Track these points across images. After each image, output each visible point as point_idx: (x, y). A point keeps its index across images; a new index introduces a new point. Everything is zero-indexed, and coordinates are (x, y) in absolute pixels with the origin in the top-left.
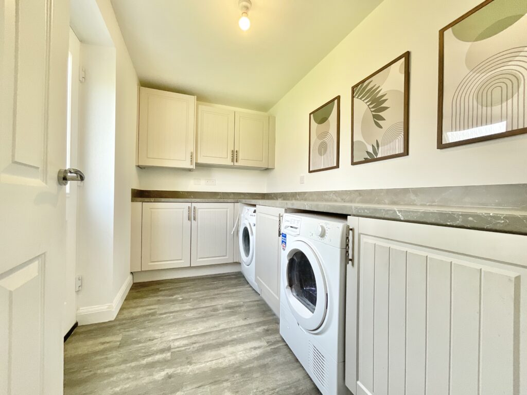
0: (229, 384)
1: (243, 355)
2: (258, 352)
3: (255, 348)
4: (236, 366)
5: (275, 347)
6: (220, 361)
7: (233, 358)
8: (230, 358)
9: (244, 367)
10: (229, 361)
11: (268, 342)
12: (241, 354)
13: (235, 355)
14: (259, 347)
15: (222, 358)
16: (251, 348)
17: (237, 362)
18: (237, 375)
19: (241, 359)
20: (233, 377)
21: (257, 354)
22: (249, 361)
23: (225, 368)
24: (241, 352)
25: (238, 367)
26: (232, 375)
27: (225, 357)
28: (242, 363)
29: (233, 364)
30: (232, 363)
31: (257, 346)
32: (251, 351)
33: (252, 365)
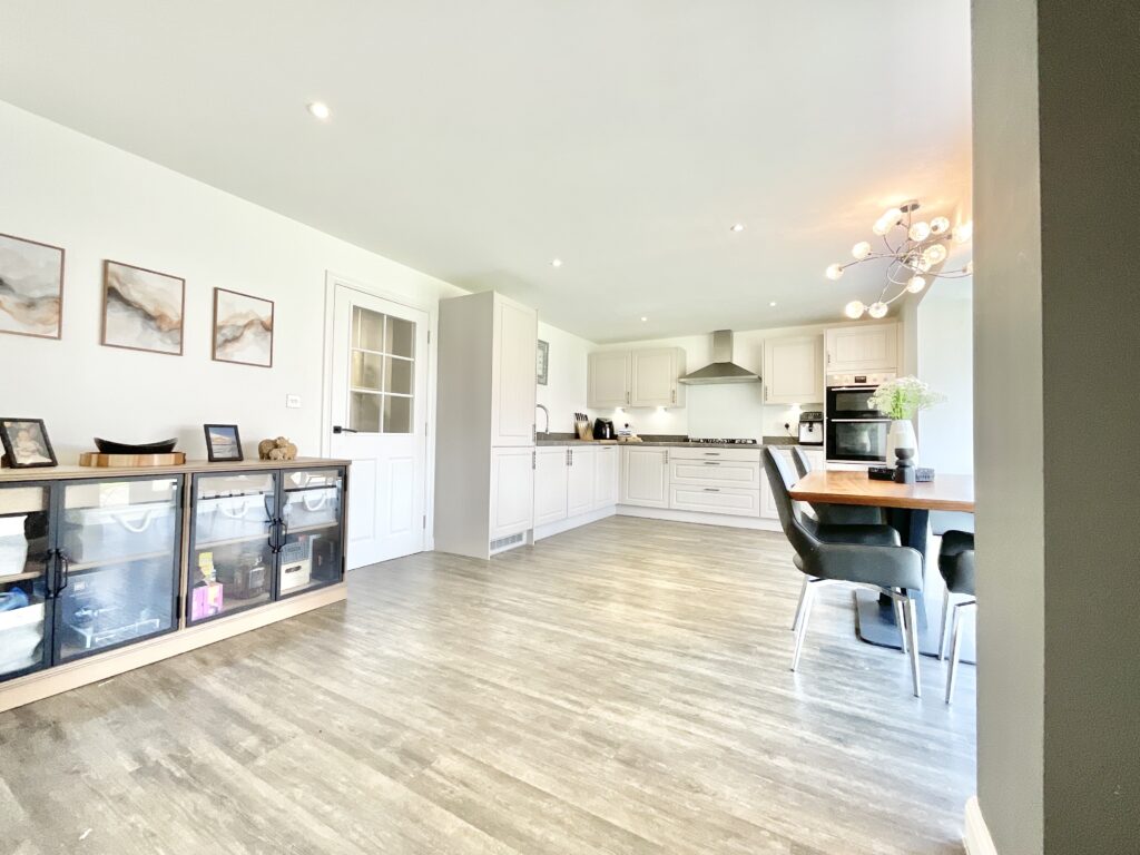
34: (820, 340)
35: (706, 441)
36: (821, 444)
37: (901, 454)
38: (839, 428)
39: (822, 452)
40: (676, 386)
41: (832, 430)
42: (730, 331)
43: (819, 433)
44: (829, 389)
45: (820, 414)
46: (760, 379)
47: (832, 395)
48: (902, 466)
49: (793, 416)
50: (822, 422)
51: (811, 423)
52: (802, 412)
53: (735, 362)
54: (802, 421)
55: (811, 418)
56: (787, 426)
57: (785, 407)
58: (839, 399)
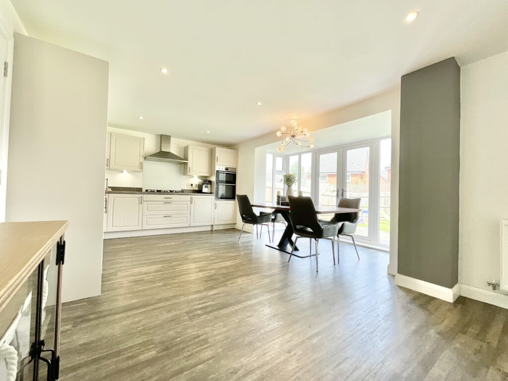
35: (158, 191)
36: (212, 193)
39: (213, 196)
40: (142, 160)
42: (170, 136)
43: (209, 189)
44: (217, 171)
45: (211, 181)
46: (187, 163)
47: (218, 174)
49: (195, 181)
53: (172, 152)
54: (204, 184)
56: (192, 185)
57: (191, 176)
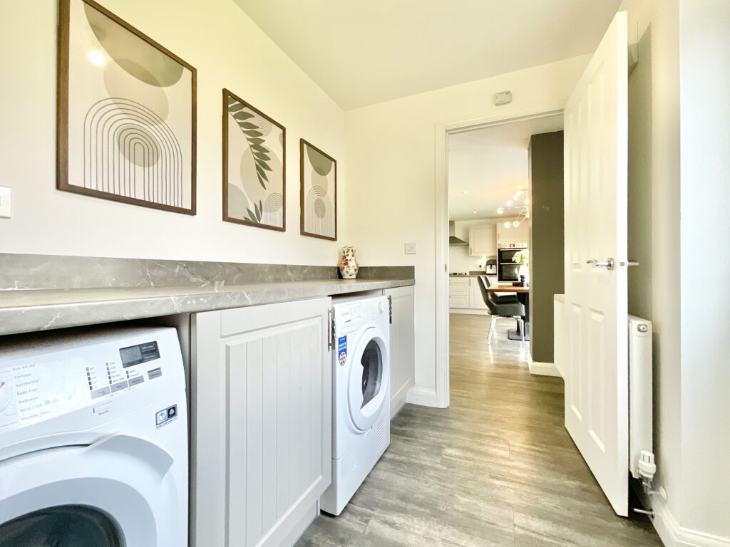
0: (456, 506)
1: (416, 526)
2: (394, 518)
3: (392, 525)
4: (436, 519)
5: (364, 509)
6: (454, 538)
7: (432, 532)
8: (437, 533)
9: (428, 511)
10: (440, 531)
11: (367, 521)
12: (418, 530)
13: (428, 533)
14: (386, 522)
15: (449, 542)
16: (397, 529)
17: (432, 523)
18: (441, 509)
19: (423, 523)
20: (446, 509)
21: (398, 516)
22: (416, 514)
23: (452, 525)
24: (416, 532)
25: (434, 516)
26: (447, 512)
27: (443, 540)
28: (427, 517)
29: (438, 523)
30: (440, 526)
31: (387, 526)
32: (400, 525)
33: (416, 508)
34: (495, 228)
36: (496, 274)
37: (522, 277)
38: (503, 268)
39: (496, 278)
41: (500, 267)
42: (453, 221)
43: (494, 270)
44: (499, 250)
45: (496, 260)
46: (468, 245)
47: (500, 252)
48: (522, 281)
49: (483, 261)
50: (496, 264)
51: (491, 265)
52: (487, 260)
53: (456, 236)
54: (487, 264)
55: (491, 263)
56: (480, 266)
57: (479, 257)
58: (504, 254)
